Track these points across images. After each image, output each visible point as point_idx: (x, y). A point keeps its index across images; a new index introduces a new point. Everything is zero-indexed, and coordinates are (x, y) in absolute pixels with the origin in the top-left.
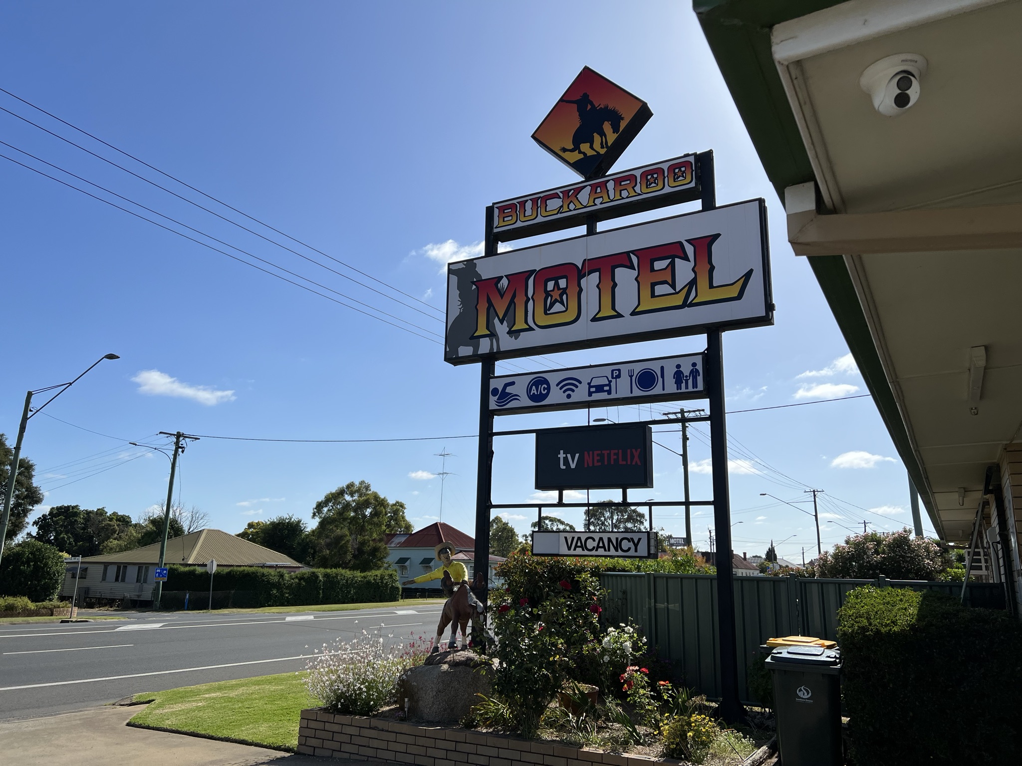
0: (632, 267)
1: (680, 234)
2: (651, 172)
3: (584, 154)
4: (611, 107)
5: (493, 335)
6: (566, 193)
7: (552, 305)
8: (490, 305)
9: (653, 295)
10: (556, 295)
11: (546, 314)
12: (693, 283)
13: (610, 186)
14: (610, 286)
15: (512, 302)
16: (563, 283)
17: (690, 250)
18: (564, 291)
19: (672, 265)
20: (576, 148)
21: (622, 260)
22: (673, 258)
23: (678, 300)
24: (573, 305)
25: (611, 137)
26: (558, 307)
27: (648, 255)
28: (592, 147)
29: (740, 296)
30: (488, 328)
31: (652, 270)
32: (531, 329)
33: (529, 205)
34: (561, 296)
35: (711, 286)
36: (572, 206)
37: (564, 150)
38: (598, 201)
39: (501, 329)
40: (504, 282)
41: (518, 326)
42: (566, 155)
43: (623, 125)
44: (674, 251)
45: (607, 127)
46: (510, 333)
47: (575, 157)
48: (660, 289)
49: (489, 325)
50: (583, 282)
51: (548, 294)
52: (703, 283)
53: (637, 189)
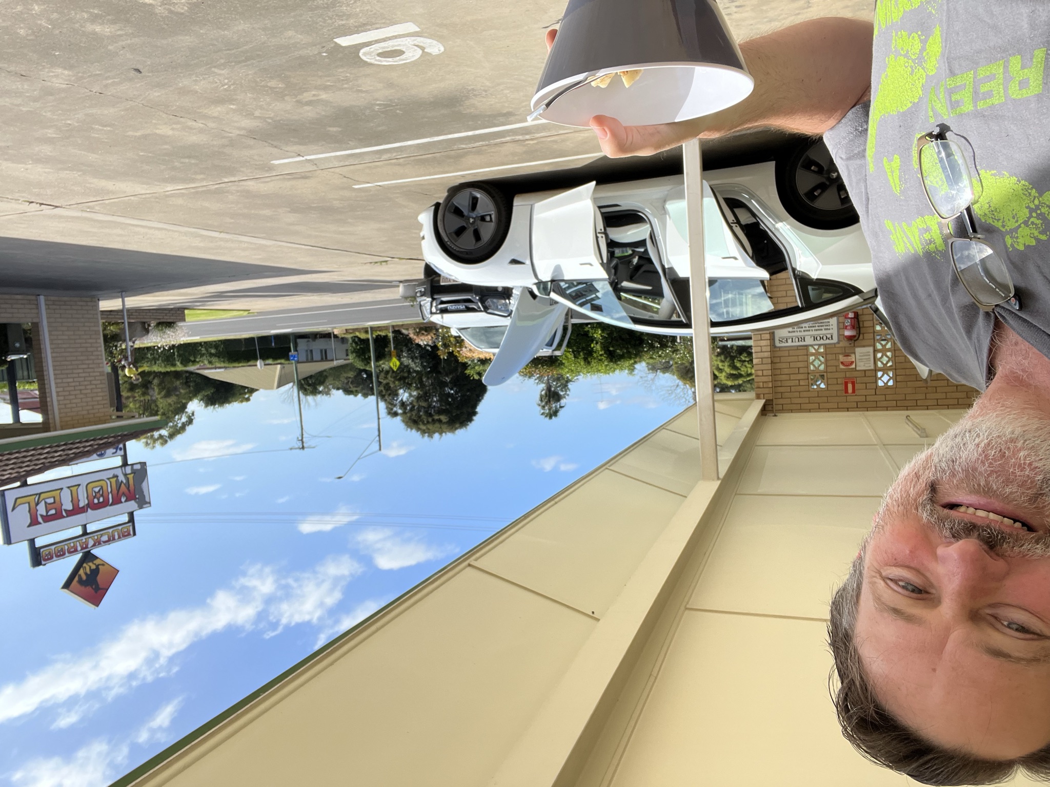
0: (66, 511)
1: (44, 526)
2: (61, 555)
3: (93, 564)
4: (83, 587)
5: (125, 475)
6: (99, 544)
7: (99, 491)
8: (128, 488)
9: (54, 498)
10: (98, 495)
11: (102, 487)
12: (37, 504)
13: (79, 548)
14: (75, 500)
15: (118, 491)
16: (96, 501)
17: (40, 519)
18: (95, 497)
19: (47, 512)
20: (97, 566)
21: (70, 513)
22: (47, 515)
23: (43, 496)
24: (90, 491)
25: (81, 572)
26: (97, 490)
27: (58, 516)
28: (90, 567)
29: (16, 499)
30: (128, 478)
31: (56, 509)
32: (108, 479)
33: (116, 537)
34: (96, 495)
35: (29, 503)
36: (96, 537)
37: (103, 565)
38: (84, 540)
39: (122, 478)
40: (123, 499)
41: (114, 480)
42: (102, 563)
43: (76, 579)
44: (47, 519)
45: (84, 577)
46: (117, 476)
47: (97, 562)
48: (51, 500)
49: (128, 479)
50: (86, 502)
51: (102, 495)
52: (33, 504)
53: (66, 547)
